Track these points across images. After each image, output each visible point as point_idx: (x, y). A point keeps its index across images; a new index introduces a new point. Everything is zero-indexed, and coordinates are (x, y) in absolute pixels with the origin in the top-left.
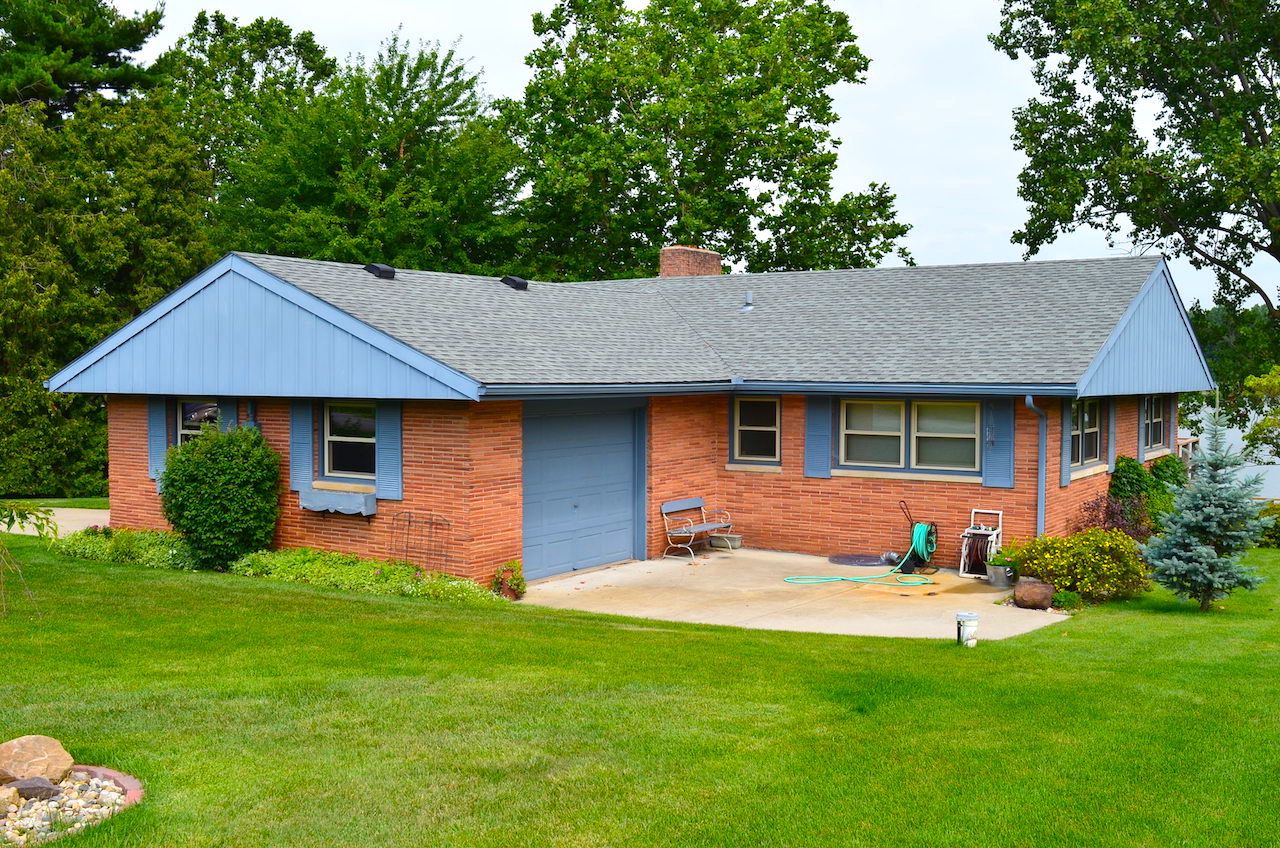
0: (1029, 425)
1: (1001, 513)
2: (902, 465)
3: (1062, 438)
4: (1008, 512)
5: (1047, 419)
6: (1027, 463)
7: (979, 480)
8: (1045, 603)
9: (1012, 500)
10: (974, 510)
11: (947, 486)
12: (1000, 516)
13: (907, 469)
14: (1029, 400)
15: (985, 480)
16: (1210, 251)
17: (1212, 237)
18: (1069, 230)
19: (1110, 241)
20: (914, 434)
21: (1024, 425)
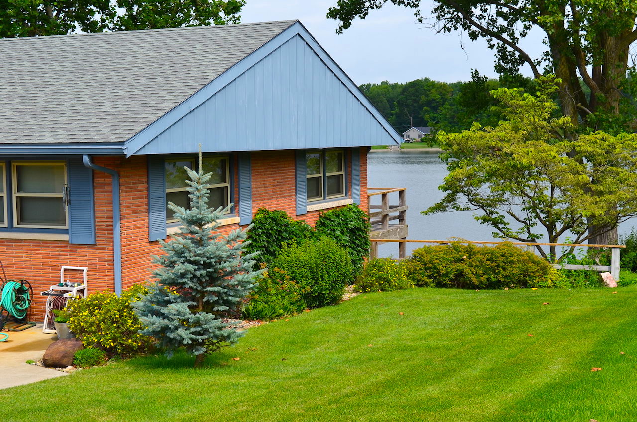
0: (106, 184)
1: (85, 269)
2: (6, 225)
3: (148, 195)
4: (92, 268)
5: (119, 177)
6: (106, 220)
7: (65, 237)
8: (64, 361)
9: (94, 255)
10: (64, 267)
11: (41, 244)
12: (85, 272)
13: (11, 228)
14: (86, 159)
15: (71, 238)
16: (484, 23)
17: (485, 11)
18: (377, 7)
19: (418, 17)
20: (15, 194)
21: (101, 183)
